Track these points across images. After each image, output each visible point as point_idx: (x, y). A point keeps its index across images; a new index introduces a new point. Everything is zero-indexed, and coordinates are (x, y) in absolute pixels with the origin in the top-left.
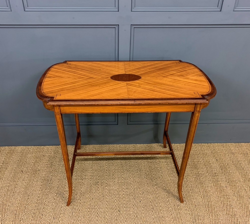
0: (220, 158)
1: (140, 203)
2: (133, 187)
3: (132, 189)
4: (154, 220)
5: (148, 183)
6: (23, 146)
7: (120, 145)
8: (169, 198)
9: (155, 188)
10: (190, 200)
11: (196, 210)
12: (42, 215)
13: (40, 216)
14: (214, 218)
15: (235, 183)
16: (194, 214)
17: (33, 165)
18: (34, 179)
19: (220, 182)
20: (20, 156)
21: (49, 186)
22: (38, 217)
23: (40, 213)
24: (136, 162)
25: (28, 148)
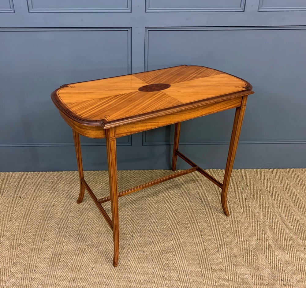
0: (252, 184)
1: (157, 228)
2: (149, 212)
3: (148, 215)
4: (173, 245)
5: (166, 209)
6: (21, 172)
7: (134, 171)
8: (191, 223)
9: (174, 214)
10: (215, 226)
11: (222, 236)
12: (44, 240)
13: (41, 241)
14: (242, 243)
15: (269, 209)
16: (219, 240)
17: (33, 191)
18: (34, 205)
19: (251, 208)
20: (18, 182)
21: (52, 212)
22: (39, 242)
23: (41, 238)
24: (153, 188)
25: (26, 174)
